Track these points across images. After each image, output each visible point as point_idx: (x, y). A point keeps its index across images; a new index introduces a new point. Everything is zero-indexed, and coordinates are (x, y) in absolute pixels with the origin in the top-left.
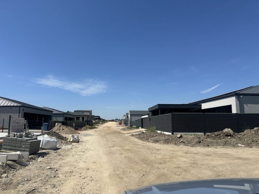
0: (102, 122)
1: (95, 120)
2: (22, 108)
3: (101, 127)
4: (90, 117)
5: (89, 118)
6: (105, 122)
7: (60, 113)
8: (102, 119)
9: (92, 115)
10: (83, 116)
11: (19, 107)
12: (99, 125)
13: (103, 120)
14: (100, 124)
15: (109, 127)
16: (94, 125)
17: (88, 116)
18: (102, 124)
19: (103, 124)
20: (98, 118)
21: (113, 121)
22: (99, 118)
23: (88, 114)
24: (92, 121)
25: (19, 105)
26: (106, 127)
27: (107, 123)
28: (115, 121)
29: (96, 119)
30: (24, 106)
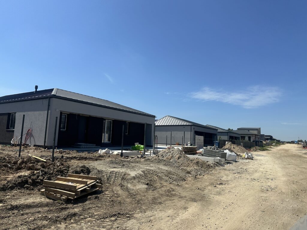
0: (276, 143)
1: (265, 141)
2: (193, 127)
3: (275, 149)
4: (259, 137)
5: (257, 138)
6: (280, 144)
7: (224, 131)
8: (276, 139)
9: (261, 134)
10: (249, 134)
11: (190, 126)
12: (271, 147)
13: (277, 142)
14: (273, 146)
15: (286, 151)
16: (265, 147)
17: (256, 135)
18: (276, 146)
19: (278, 146)
20: (269, 137)
21: (293, 142)
22: (271, 138)
23: (255, 132)
24: (262, 142)
25: (190, 124)
26: (282, 150)
27: (283, 145)
28: (296, 144)
29: (268, 139)
30: (195, 125)
